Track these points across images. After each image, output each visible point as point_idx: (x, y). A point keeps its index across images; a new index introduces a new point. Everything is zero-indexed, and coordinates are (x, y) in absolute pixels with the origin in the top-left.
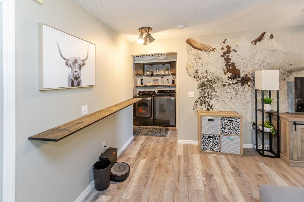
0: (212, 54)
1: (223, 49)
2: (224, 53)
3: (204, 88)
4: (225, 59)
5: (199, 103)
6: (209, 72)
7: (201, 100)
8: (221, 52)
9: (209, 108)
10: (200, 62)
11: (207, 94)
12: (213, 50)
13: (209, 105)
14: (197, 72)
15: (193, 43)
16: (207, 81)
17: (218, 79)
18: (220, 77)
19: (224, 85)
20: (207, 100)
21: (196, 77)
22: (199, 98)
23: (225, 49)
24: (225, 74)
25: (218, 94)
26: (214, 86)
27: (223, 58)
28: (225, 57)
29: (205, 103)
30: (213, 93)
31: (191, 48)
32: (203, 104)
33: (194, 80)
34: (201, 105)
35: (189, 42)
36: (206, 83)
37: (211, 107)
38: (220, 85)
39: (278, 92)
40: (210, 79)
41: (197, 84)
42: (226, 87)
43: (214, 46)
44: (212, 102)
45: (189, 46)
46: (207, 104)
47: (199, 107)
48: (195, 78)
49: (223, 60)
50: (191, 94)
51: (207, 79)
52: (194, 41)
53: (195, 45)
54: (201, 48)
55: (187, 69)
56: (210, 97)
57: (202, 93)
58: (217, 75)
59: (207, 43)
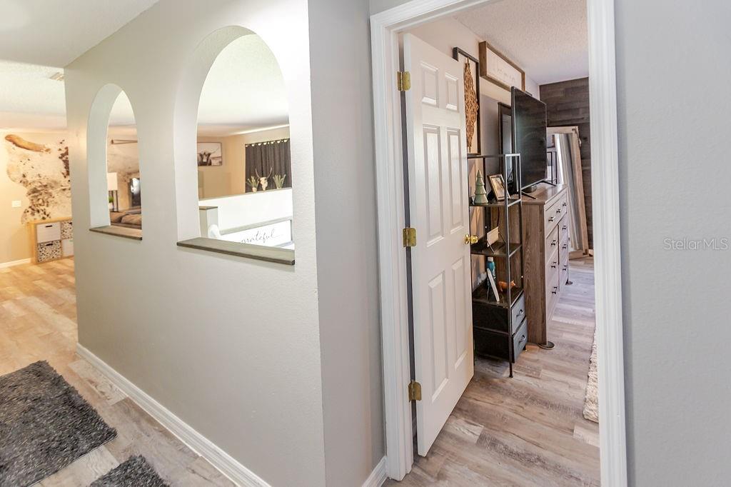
0: (45, 155)
1: (60, 150)
2: (63, 155)
3: (36, 194)
4: (63, 161)
5: (30, 213)
6: (43, 176)
7: (33, 209)
8: (59, 154)
9: (45, 216)
10: (29, 164)
11: (41, 201)
12: (48, 150)
13: (45, 213)
14: (24, 176)
15: (17, 141)
16: (40, 186)
17: (55, 183)
18: (58, 181)
19: (64, 190)
20: (42, 208)
21: (24, 183)
22: (30, 207)
23: (64, 151)
24: (65, 177)
25: (57, 199)
26: (50, 191)
27: (61, 160)
28: (64, 159)
29: (38, 211)
30: (49, 200)
31: (14, 146)
32: (36, 214)
33: (21, 187)
34: (33, 214)
35: (10, 138)
36: (39, 189)
37: (48, 215)
38: (59, 189)
39: (117, 191)
40: (45, 184)
41: (26, 190)
42: (67, 191)
43: (48, 146)
44: (48, 210)
45: (11, 143)
46: (41, 212)
47: (30, 218)
48: (22, 184)
49: (61, 163)
50: (16, 204)
51: (40, 184)
52: (18, 138)
53: (20, 144)
54: (30, 147)
55: (8, 172)
56: (46, 204)
57: (34, 201)
58: (55, 179)
59: (38, 142)
